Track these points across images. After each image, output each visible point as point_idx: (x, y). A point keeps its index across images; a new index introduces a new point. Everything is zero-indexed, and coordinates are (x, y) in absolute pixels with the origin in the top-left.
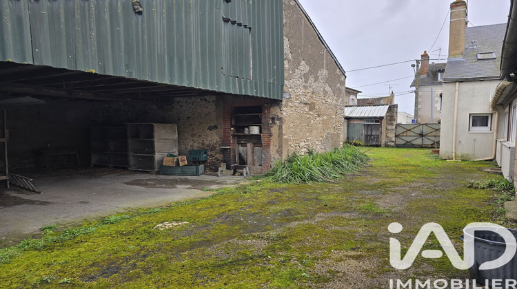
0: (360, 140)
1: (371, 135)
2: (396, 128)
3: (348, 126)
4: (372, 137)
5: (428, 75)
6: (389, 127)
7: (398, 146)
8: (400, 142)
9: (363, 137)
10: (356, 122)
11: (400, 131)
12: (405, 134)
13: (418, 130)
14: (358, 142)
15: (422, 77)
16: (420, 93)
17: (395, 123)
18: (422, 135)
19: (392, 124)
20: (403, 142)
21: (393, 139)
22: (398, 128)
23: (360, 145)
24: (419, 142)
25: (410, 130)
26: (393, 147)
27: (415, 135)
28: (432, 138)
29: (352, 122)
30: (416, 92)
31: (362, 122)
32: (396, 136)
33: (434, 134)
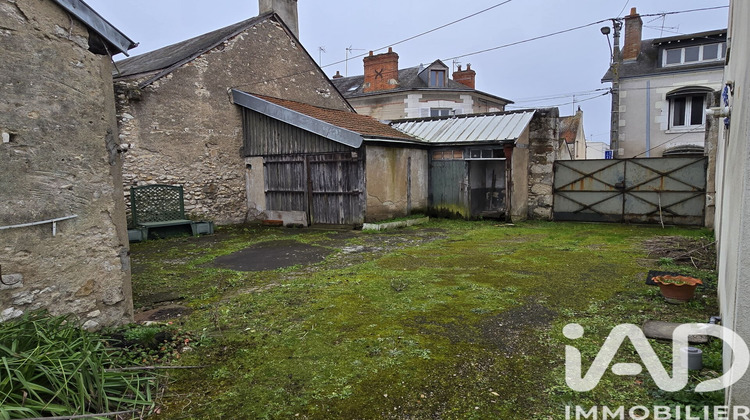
0: (458, 203)
1: (494, 189)
2: (555, 169)
3: (430, 167)
4: (496, 194)
5: (640, 59)
6: (537, 169)
7: (559, 218)
8: (566, 206)
9: (466, 197)
10: (448, 156)
11: (566, 177)
12: (577, 187)
13: (612, 176)
14: (454, 209)
15: (627, 62)
16: (622, 95)
17: (551, 157)
18: (622, 189)
19: (543, 161)
20: (573, 208)
21: (548, 200)
22: (562, 171)
23: (458, 216)
24: (614, 206)
25: (590, 176)
26: (547, 220)
27: (603, 188)
28: (652, 198)
29: (438, 157)
30: (614, 93)
31: (462, 157)
32: (555, 191)
33: (656, 185)
